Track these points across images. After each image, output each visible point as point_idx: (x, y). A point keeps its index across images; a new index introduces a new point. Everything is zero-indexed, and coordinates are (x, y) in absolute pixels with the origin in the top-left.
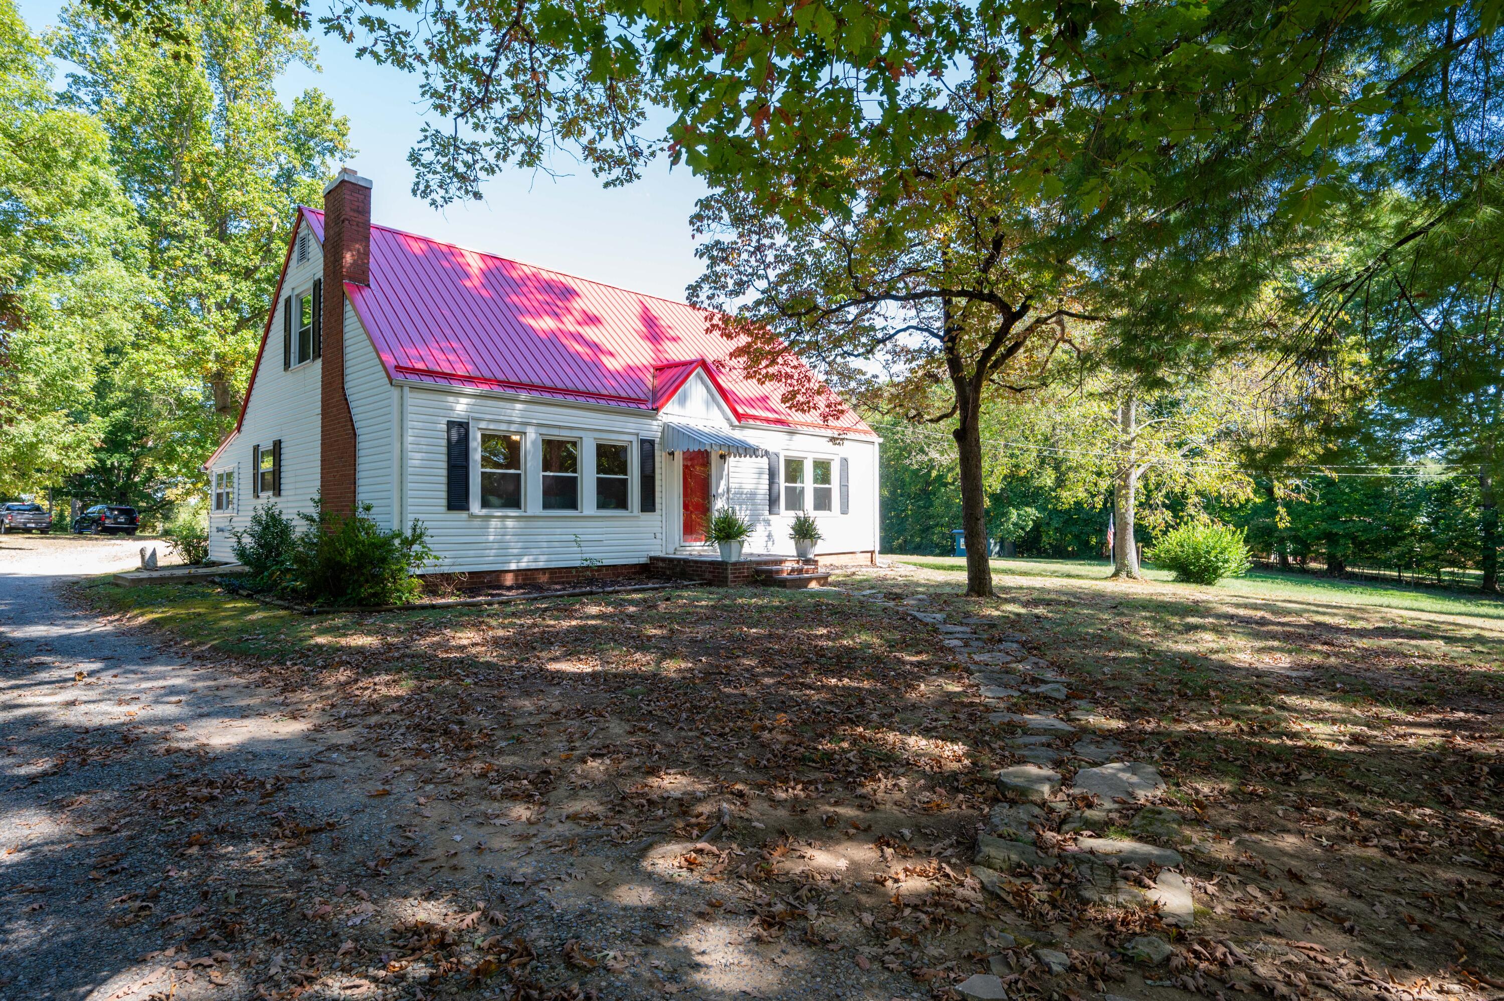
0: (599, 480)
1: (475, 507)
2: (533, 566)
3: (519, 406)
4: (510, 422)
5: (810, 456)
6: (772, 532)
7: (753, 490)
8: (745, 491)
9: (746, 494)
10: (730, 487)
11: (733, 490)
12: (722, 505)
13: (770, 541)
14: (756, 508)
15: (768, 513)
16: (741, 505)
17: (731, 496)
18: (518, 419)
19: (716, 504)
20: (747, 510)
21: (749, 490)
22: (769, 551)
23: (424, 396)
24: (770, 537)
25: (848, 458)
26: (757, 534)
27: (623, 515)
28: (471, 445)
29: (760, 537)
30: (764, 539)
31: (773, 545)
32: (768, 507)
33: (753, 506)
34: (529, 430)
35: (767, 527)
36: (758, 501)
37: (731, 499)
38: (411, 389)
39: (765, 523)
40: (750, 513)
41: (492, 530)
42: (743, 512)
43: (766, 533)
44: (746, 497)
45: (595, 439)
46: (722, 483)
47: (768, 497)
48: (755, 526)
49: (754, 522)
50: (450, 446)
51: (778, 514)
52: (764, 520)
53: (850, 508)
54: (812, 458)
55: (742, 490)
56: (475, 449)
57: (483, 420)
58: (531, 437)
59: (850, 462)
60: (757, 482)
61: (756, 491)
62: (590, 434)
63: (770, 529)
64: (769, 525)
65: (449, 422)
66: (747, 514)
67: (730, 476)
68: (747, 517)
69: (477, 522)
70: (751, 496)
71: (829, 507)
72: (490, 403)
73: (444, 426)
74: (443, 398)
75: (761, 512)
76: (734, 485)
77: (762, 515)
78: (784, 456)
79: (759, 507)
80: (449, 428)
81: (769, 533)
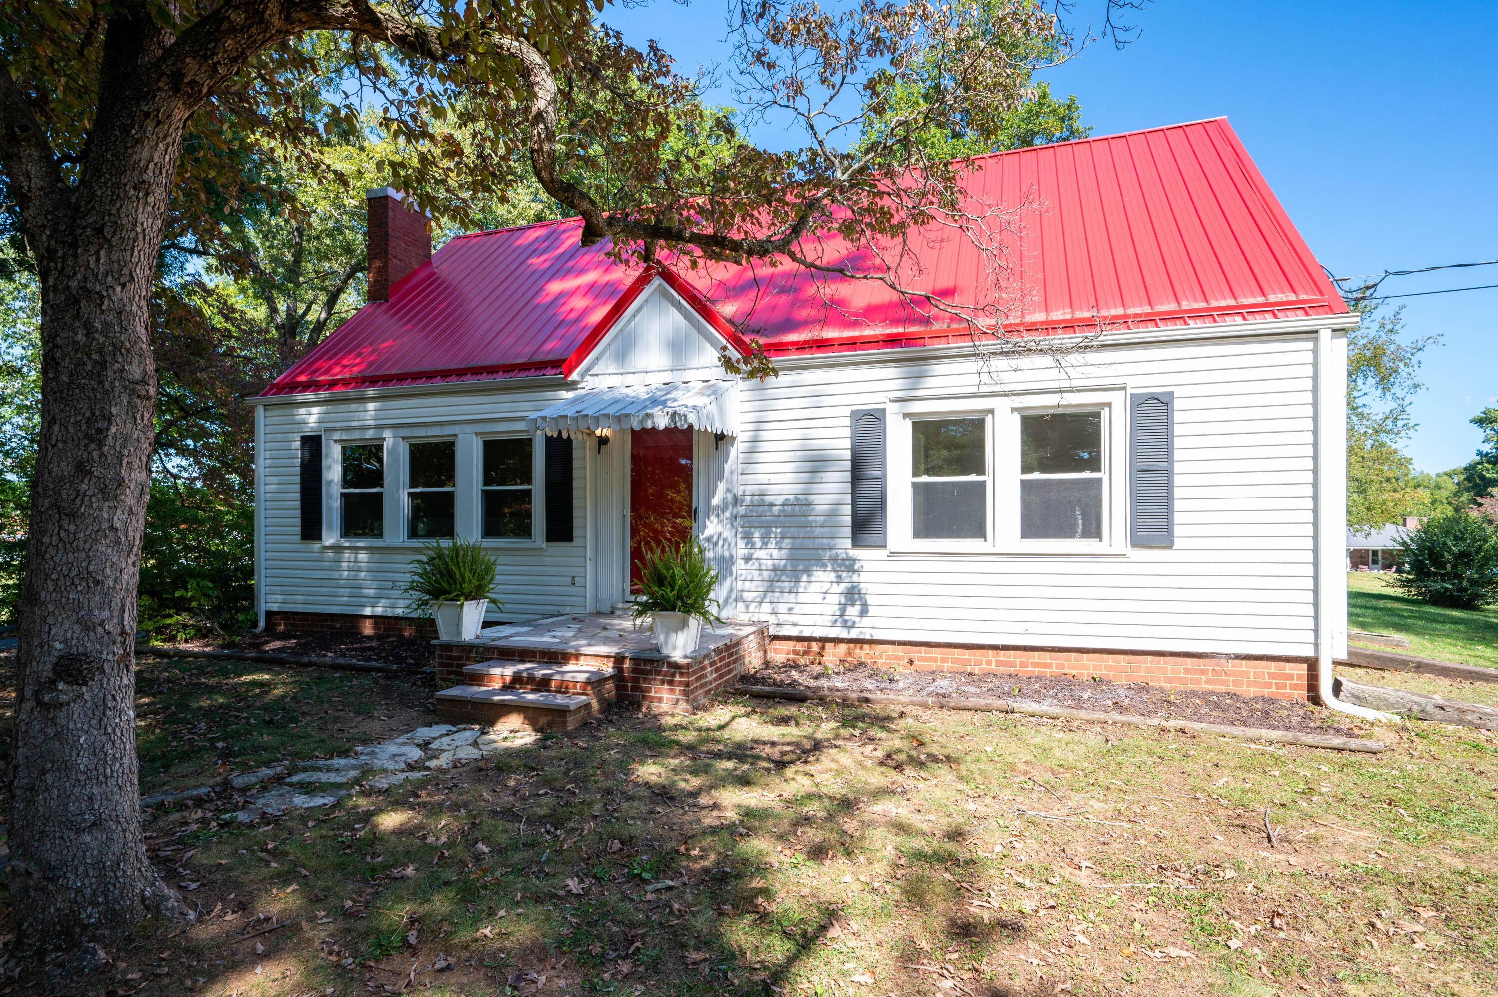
0: (484, 492)
1: (330, 537)
2: (390, 613)
3: (371, 406)
4: (365, 428)
5: (1002, 406)
6: (862, 586)
7: (802, 497)
8: (780, 500)
9: (783, 505)
10: (740, 493)
11: (748, 499)
12: (719, 529)
13: (853, 605)
14: (812, 533)
15: (848, 543)
16: (768, 527)
17: (742, 510)
18: (372, 422)
19: (705, 527)
20: (783, 538)
21: (791, 497)
22: (853, 627)
23: (279, 412)
24: (853, 595)
25: (1172, 393)
26: (813, 587)
27: (521, 546)
28: (325, 462)
29: (822, 596)
30: (835, 599)
31: (864, 612)
32: (848, 532)
33: (804, 530)
34: (387, 434)
35: (844, 574)
36: (818, 518)
37: (742, 517)
38: (266, 406)
39: (840, 566)
40: (793, 544)
41: (344, 565)
42: (773, 541)
43: (842, 587)
44: (780, 511)
45: (477, 434)
46: (721, 487)
47: (848, 509)
48: (808, 572)
49: (806, 563)
50: (303, 465)
51: (885, 547)
52: (834, 559)
53: (1178, 531)
54: (1013, 410)
55: (769, 499)
56: (329, 467)
57: (342, 429)
58: (388, 443)
59: (1178, 404)
60: (813, 477)
61: (812, 498)
62: (468, 428)
63: (855, 578)
64: (851, 570)
65: (303, 438)
66: (784, 546)
67: (739, 471)
68: (784, 552)
69: (330, 555)
70: (797, 508)
71: (1093, 531)
72: (342, 407)
73: (298, 444)
74: (295, 411)
75: (825, 541)
76: (749, 489)
77: (831, 549)
78: (906, 415)
79: (818, 531)
80: (302, 445)
81: (853, 588)
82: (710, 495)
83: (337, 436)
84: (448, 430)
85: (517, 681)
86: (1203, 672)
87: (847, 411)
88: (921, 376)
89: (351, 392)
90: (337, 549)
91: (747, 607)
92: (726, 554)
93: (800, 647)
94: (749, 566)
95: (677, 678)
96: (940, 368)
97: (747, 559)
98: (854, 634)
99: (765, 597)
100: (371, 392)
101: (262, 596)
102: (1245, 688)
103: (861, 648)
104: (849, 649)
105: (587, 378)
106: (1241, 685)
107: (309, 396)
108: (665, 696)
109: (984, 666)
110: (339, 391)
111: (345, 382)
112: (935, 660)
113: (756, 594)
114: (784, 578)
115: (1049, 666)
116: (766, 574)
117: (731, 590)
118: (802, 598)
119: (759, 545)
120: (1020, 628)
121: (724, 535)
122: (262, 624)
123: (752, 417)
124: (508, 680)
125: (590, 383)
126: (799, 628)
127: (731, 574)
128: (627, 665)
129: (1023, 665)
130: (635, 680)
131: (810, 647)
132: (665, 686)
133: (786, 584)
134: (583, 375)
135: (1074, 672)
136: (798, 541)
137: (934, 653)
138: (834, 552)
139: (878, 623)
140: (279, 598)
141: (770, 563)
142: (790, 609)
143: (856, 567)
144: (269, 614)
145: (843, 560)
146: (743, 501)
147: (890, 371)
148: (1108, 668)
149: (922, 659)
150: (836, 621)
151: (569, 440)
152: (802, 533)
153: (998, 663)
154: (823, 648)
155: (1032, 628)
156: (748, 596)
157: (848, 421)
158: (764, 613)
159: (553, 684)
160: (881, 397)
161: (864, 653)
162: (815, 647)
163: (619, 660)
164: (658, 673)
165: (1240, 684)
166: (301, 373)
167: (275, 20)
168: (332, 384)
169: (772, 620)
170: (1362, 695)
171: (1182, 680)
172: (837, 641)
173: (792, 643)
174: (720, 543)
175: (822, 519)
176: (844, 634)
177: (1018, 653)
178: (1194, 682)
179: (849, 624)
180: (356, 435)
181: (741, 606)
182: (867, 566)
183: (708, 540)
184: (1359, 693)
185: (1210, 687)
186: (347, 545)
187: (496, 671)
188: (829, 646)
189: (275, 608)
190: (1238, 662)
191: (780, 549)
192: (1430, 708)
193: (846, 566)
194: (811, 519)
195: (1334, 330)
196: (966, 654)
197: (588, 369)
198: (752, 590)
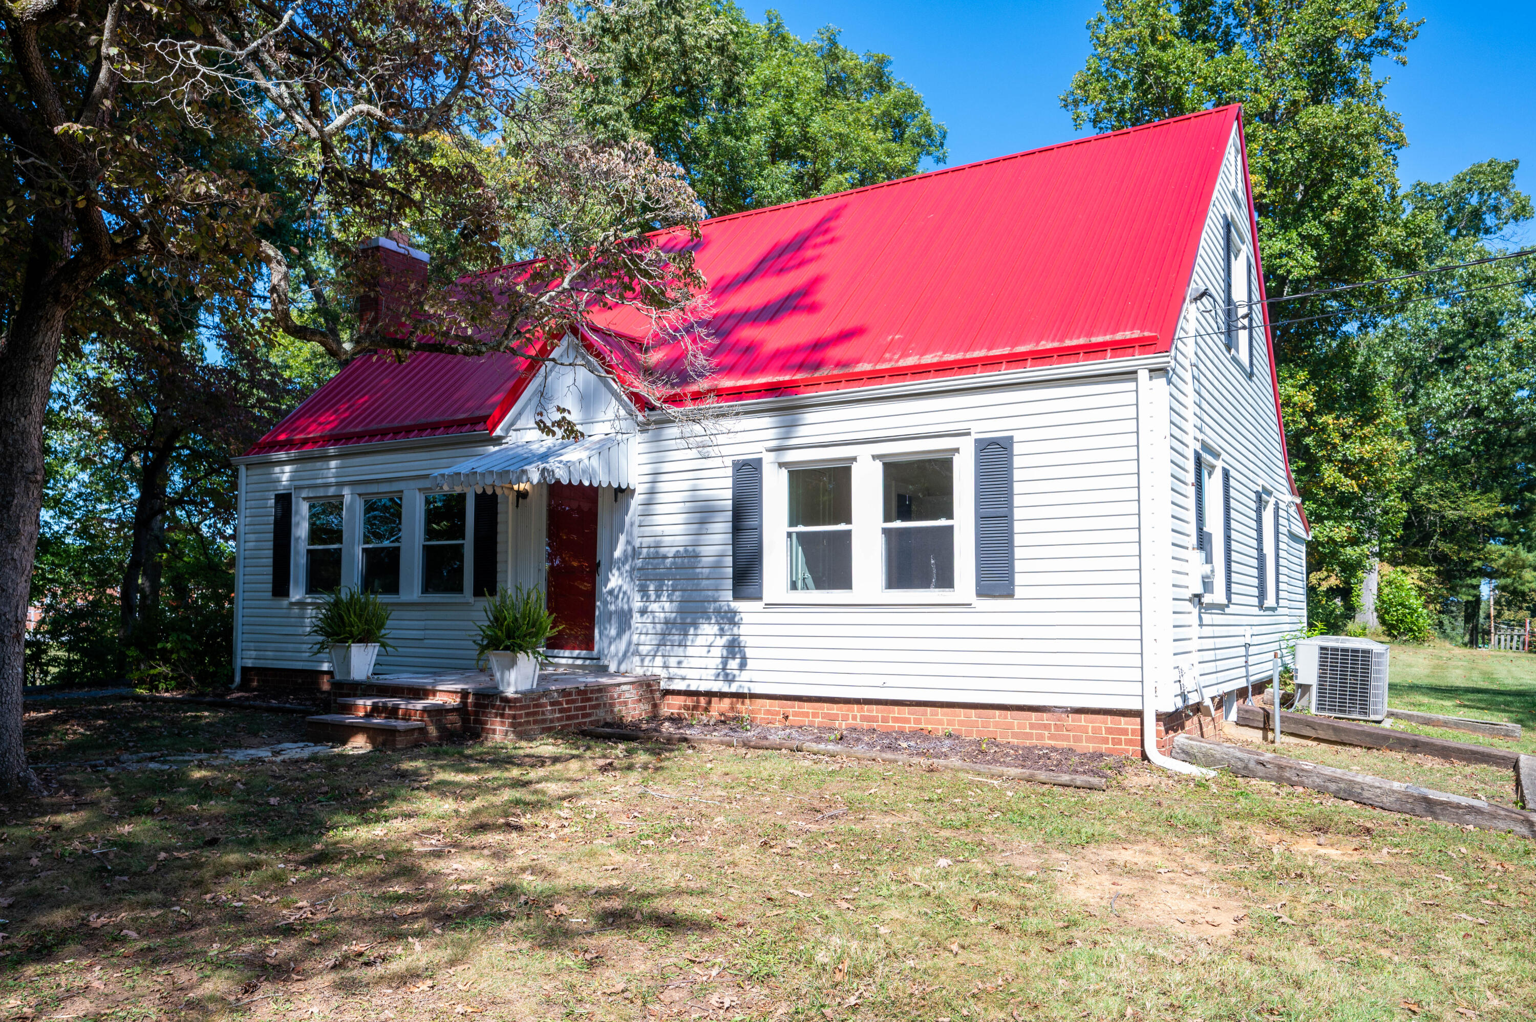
0: (425, 547)
1: (297, 594)
3: (333, 464)
4: (327, 486)
5: (864, 453)
6: (742, 638)
7: (690, 548)
8: (671, 552)
9: (674, 557)
10: (637, 545)
11: (645, 551)
12: (620, 582)
13: (734, 658)
14: (698, 585)
15: (729, 595)
16: (660, 579)
17: (639, 563)
18: (333, 480)
19: (608, 580)
20: (674, 590)
21: (681, 549)
22: (733, 681)
23: (259, 471)
24: (734, 648)
25: (1011, 438)
26: (700, 640)
27: (453, 600)
28: (294, 520)
29: (706, 649)
30: (718, 652)
31: (743, 666)
32: (729, 583)
33: (691, 582)
34: (346, 491)
35: (726, 627)
36: (704, 570)
37: (639, 569)
38: (248, 466)
39: (722, 618)
40: (682, 596)
41: (308, 621)
42: (665, 593)
43: (724, 640)
44: (672, 563)
45: (420, 490)
46: (622, 539)
47: (729, 561)
48: (695, 625)
49: (693, 615)
50: (276, 523)
51: (760, 598)
52: (718, 612)
53: (1018, 579)
54: (874, 457)
55: (663, 550)
56: (298, 524)
57: (310, 487)
58: (347, 499)
59: (1017, 449)
60: (700, 529)
61: (698, 549)
62: (413, 484)
63: (736, 631)
64: (733, 623)
65: (276, 496)
66: (674, 598)
67: (637, 523)
68: (674, 604)
69: (296, 610)
70: (686, 560)
71: (946, 580)
72: (309, 465)
73: (272, 502)
74: (271, 471)
75: (710, 593)
76: (647, 541)
77: (715, 601)
78: (781, 465)
79: (705, 583)
80: (276, 503)
81: (734, 640)
82: (613, 548)
83: (304, 494)
84: (395, 487)
85: (375, 710)
86: (1046, 727)
87: (729, 462)
88: (793, 425)
89: (316, 451)
90: (301, 604)
91: (642, 661)
92: (626, 607)
93: (690, 702)
94: (644, 619)
95: (507, 711)
96: (810, 417)
97: (643, 612)
98: (734, 688)
99: (657, 650)
100: (332, 450)
101: (239, 652)
102: (1084, 744)
103: (743, 703)
104: (732, 703)
105: (511, 433)
106: (1081, 741)
107: (282, 455)
108: (498, 728)
109: (850, 721)
110: (307, 451)
111: (314, 441)
112: (806, 715)
113: (649, 648)
114: (674, 631)
115: (907, 721)
116: (658, 626)
117: (629, 643)
118: (690, 651)
119: (653, 598)
120: (878, 681)
121: (624, 588)
122: (238, 679)
123: (648, 469)
124: (369, 708)
125: (513, 438)
126: (687, 682)
127: (630, 627)
128: (470, 700)
129: (885, 720)
130: (476, 713)
131: (698, 702)
132: (498, 719)
133: (676, 637)
134: (507, 430)
135: (930, 727)
136: (686, 593)
137: (807, 707)
138: (717, 604)
139: (755, 676)
140: (253, 654)
141: (662, 615)
142: (680, 663)
143: (736, 620)
144: (245, 670)
145: (726, 612)
146: (640, 553)
147: (766, 421)
148: (961, 723)
149: (796, 714)
150: (719, 675)
151: (494, 495)
152: (690, 585)
153: (863, 718)
154: (709, 703)
155: (890, 681)
156: (644, 649)
157: (729, 472)
158: (655, 668)
159: (400, 712)
160: (760, 447)
161: (744, 708)
162: (703, 701)
163: (464, 694)
164: (493, 707)
165: (1077, 739)
166: (282, 432)
167: (108, 257)
168: (304, 443)
169: (663, 673)
170: (1191, 751)
171: (1029, 736)
172: (722, 695)
173: (683, 698)
174: (621, 596)
175: (707, 570)
176: (725, 689)
177: (880, 707)
178: (1039, 738)
179: (730, 677)
180: (321, 493)
181: (637, 659)
182: (746, 618)
183: (611, 592)
184: (1188, 749)
185: (1053, 743)
186: (309, 600)
187: (360, 702)
188: (714, 700)
189: (249, 663)
190: (1077, 716)
191: (671, 601)
192: (1252, 765)
193: (728, 619)
194: (698, 570)
195: (1151, 371)
196: (835, 709)
197: (512, 424)
198: (647, 643)
